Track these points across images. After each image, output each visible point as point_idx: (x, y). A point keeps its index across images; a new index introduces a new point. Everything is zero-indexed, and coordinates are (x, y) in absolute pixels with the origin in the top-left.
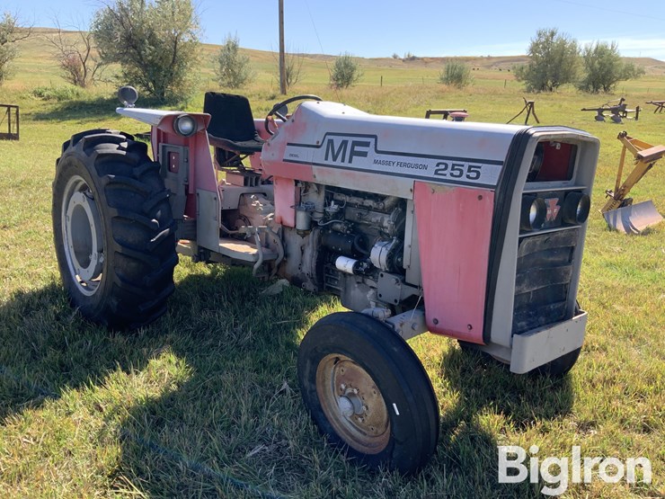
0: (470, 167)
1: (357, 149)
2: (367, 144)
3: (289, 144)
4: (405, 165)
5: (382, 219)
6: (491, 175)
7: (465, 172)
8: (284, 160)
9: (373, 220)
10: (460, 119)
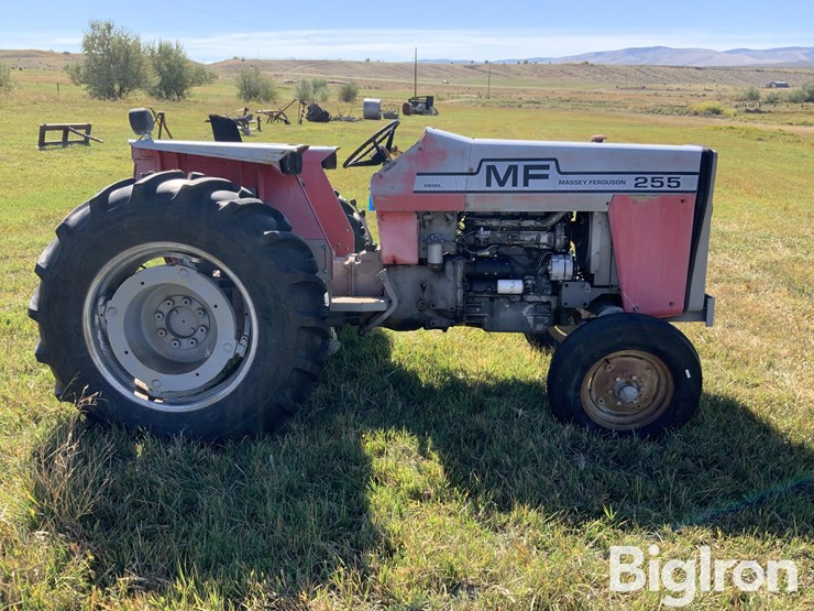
0: (669, 179)
1: (531, 172)
2: (547, 167)
3: (418, 174)
4: (599, 182)
5: (539, 237)
6: (691, 183)
7: (666, 183)
8: (415, 192)
9: (527, 239)
10: (600, 140)
